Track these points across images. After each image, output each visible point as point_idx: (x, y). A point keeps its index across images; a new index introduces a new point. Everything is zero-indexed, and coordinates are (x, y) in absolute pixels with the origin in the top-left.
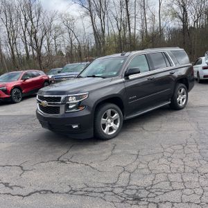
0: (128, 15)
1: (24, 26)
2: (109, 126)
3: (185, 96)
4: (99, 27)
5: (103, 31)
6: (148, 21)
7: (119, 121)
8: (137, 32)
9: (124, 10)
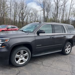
0: (57, 13)
1: (20, 11)
2: (21, 59)
3: (70, 48)
4: (46, 15)
5: (47, 17)
6: (64, 16)
7: (28, 57)
8: (60, 19)
9: (56, 11)
